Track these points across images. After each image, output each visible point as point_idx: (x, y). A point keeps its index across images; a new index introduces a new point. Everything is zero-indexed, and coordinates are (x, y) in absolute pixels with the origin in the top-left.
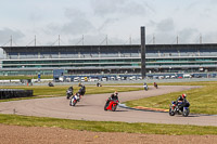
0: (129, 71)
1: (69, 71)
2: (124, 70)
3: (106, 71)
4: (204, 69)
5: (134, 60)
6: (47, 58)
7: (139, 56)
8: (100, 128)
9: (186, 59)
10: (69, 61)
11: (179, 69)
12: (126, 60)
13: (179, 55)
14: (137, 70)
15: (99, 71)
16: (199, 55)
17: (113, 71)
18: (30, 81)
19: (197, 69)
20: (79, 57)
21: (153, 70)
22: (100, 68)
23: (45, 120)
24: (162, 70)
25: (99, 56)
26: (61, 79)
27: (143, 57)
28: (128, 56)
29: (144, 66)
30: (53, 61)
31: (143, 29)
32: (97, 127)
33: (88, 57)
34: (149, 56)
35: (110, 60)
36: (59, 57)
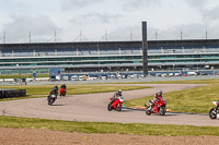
0: (131, 68)
1: (66, 69)
2: (125, 68)
3: (105, 69)
4: (211, 66)
5: (135, 57)
6: (43, 55)
7: (140, 53)
8: (91, 129)
9: (191, 56)
10: (66, 59)
11: (184, 66)
12: (127, 57)
13: (184, 51)
14: (138, 68)
15: (98, 69)
16: (204, 51)
17: (113, 69)
18: (24, 80)
19: (202, 66)
20: (77, 54)
21: (156, 68)
22: (99, 65)
23: (34, 121)
24: (165, 67)
25: (98, 54)
26: (58, 78)
27: (145, 53)
28: (129, 53)
29: (145, 64)
30: (49, 59)
31: (144, 24)
32: (88, 128)
33: (86, 54)
34: (151, 53)
35: (110, 58)
36: (56, 54)
